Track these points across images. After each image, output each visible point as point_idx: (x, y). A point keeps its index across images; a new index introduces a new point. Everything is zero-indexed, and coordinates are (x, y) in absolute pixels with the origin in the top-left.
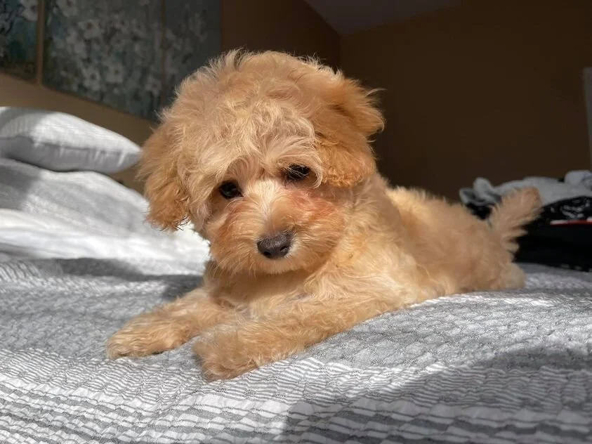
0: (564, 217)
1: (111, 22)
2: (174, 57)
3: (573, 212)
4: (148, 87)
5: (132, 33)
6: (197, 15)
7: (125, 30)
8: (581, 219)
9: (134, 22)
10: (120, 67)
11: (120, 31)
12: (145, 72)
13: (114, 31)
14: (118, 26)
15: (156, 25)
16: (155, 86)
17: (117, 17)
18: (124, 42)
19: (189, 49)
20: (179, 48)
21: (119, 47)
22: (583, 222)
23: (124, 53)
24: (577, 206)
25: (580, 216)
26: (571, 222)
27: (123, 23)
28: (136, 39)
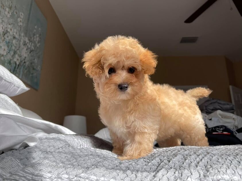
0: (217, 132)
1: (6, 28)
2: (27, 49)
3: (219, 130)
4: (15, 60)
5: (14, 35)
6: (38, 35)
7: (11, 33)
8: (221, 132)
9: (15, 30)
10: (6, 48)
11: (9, 32)
12: (15, 53)
13: (7, 32)
14: (9, 30)
15: (22, 34)
16: (18, 60)
17: (9, 26)
18: (10, 38)
19: (33, 48)
20: (29, 46)
21: (7, 39)
22: (222, 133)
23: (9, 42)
24: (221, 128)
25: (221, 131)
26: (219, 133)
27: (11, 30)
28: (14, 38)
